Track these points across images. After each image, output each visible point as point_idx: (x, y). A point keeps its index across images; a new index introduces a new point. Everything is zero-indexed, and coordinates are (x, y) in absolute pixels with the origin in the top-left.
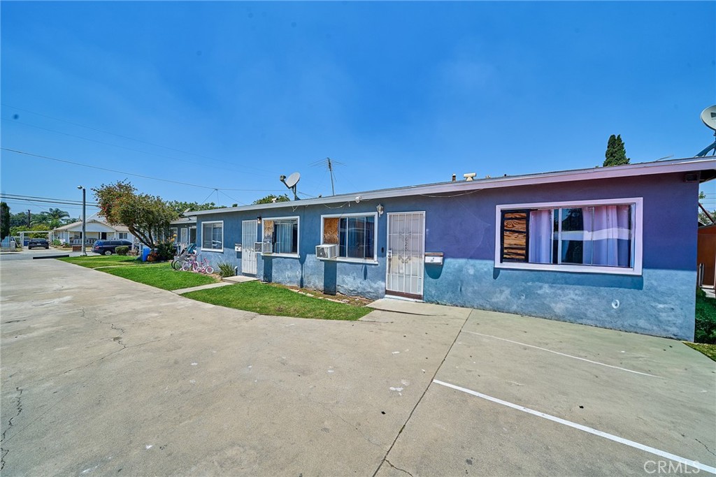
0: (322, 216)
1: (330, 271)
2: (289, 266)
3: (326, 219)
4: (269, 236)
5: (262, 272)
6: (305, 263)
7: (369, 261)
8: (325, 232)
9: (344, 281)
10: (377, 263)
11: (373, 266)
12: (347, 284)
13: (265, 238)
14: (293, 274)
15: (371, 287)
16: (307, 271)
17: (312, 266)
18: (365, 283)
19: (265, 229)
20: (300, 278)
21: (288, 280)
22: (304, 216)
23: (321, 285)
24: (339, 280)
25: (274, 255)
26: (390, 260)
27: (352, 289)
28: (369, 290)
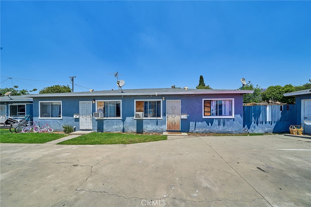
0: (135, 100)
1: (140, 124)
2: (115, 123)
3: (137, 102)
4: (100, 110)
5: (96, 128)
6: (125, 121)
7: (159, 118)
8: (137, 107)
9: (147, 127)
10: (162, 119)
11: (160, 120)
12: (148, 128)
13: (98, 110)
14: (118, 127)
15: (160, 128)
16: (126, 125)
17: (129, 122)
18: (157, 127)
19: (98, 105)
20: (122, 129)
21: (115, 130)
22: (124, 100)
23: (135, 130)
24: (144, 127)
25: (105, 118)
26: (168, 117)
27: (151, 130)
28: (159, 129)
